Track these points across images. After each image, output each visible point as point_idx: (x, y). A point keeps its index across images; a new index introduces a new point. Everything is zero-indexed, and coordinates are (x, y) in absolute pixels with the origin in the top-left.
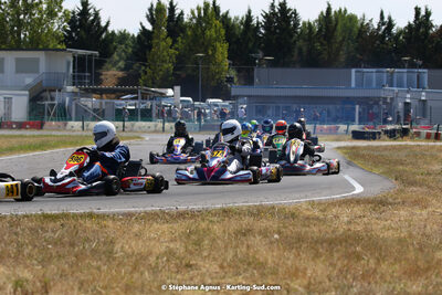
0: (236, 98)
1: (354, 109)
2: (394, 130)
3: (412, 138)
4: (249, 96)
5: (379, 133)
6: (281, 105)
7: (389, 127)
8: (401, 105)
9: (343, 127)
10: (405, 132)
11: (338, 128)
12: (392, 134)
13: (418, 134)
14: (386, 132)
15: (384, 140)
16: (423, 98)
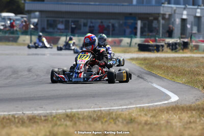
0: (29, 12)
1: (136, 24)
2: (176, 44)
3: (192, 51)
4: (41, 12)
5: (163, 46)
6: (70, 20)
7: (171, 41)
8: (178, 21)
9: (126, 40)
10: (185, 45)
11: (121, 41)
12: (173, 47)
13: (197, 47)
14: (169, 45)
15: (167, 52)
16: (198, 15)
